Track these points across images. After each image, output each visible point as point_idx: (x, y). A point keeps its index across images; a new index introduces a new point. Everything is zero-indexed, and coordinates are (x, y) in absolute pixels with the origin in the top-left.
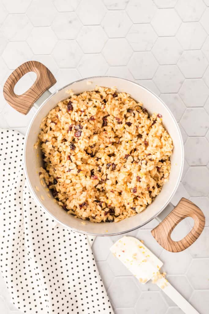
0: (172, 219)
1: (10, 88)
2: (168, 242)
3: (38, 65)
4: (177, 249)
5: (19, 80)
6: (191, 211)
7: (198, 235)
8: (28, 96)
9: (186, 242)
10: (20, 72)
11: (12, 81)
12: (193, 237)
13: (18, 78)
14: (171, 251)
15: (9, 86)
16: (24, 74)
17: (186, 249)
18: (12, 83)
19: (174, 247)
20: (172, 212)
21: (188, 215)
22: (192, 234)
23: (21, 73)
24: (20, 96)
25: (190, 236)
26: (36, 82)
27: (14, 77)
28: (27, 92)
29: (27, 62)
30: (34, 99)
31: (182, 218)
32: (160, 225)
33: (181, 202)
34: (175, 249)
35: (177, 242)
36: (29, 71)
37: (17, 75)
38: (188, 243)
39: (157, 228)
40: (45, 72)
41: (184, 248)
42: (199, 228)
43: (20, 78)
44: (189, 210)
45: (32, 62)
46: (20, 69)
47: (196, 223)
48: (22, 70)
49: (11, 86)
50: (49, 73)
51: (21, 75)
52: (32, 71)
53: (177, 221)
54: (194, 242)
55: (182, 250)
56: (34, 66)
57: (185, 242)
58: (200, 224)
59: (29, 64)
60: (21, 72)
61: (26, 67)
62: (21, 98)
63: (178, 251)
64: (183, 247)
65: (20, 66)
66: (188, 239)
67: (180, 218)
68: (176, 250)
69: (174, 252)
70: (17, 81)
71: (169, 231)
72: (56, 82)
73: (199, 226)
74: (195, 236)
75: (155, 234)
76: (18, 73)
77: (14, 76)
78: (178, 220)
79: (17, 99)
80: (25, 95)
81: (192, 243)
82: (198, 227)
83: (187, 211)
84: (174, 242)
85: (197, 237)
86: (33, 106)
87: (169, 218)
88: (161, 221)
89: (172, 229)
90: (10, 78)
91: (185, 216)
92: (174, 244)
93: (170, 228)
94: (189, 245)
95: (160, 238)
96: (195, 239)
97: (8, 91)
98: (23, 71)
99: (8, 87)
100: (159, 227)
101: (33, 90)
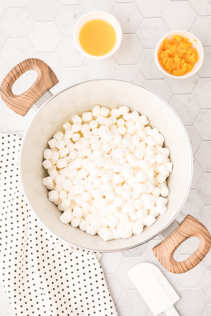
0: (176, 238)
1: (7, 87)
2: (170, 262)
3: (39, 62)
4: (180, 270)
5: (17, 78)
6: (197, 230)
7: (203, 257)
8: (27, 97)
9: (190, 263)
10: (19, 70)
11: (10, 79)
12: (198, 258)
13: (17, 76)
14: (172, 272)
15: (7, 85)
16: (23, 72)
17: (189, 270)
18: (10, 81)
19: (177, 267)
20: (177, 230)
21: (194, 235)
22: (197, 255)
23: (20, 72)
24: (18, 96)
25: (194, 257)
26: (36, 81)
27: (12, 76)
28: (26, 92)
29: (28, 60)
30: (33, 100)
31: (187, 238)
32: (163, 243)
33: (187, 219)
34: (178, 270)
35: (180, 263)
36: (30, 69)
37: (16, 73)
38: (192, 264)
39: (160, 246)
40: (46, 71)
41: (187, 270)
42: (205, 249)
43: (19, 76)
44: (195, 229)
45: (33, 59)
46: (19, 66)
47: (201, 243)
48: (21, 68)
49: (8, 84)
50: (51, 72)
51: (21, 73)
52: (33, 69)
53: (181, 240)
54: (198, 264)
55: (185, 272)
56: (34, 64)
57: (188, 263)
58: (206, 245)
59: (29, 62)
60: (21, 70)
61: (26, 65)
62: (19, 98)
63: (181, 272)
64: (186, 268)
65: (20, 63)
66: (192, 260)
67: (184, 238)
68: (179, 272)
69: (176, 273)
70: (16, 80)
71: (172, 250)
72: (58, 82)
73: (205, 247)
74: (200, 257)
75: (156, 253)
76: (18, 71)
77: (13, 74)
78: (183, 239)
79: (15, 99)
80: (23, 96)
81: (196, 265)
82: (203, 248)
83: (192, 231)
84: (177, 262)
85: (201, 259)
86: (31, 107)
87: (173, 236)
88: (164, 239)
89: (176, 248)
90: (8, 76)
91: (190, 235)
92: (177, 265)
93: (174, 248)
94: (192, 266)
95: (162, 258)
96: (199, 261)
97: (5, 90)
98: (23, 69)
99: (5, 86)
100: (161, 245)
101: (32, 90)
